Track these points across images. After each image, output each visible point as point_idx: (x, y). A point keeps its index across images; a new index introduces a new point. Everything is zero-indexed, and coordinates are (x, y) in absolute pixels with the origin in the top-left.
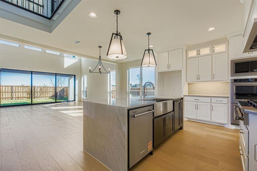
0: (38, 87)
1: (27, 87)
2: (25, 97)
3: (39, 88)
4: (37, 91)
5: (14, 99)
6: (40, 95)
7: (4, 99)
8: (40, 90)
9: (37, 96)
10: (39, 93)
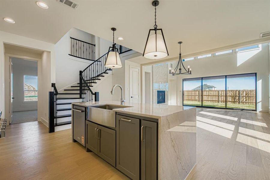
0: (243, 91)
1: (231, 91)
2: (230, 101)
3: (245, 92)
4: (242, 96)
5: (220, 102)
6: (246, 101)
7: (213, 102)
8: (246, 94)
9: (243, 101)
10: (244, 97)
